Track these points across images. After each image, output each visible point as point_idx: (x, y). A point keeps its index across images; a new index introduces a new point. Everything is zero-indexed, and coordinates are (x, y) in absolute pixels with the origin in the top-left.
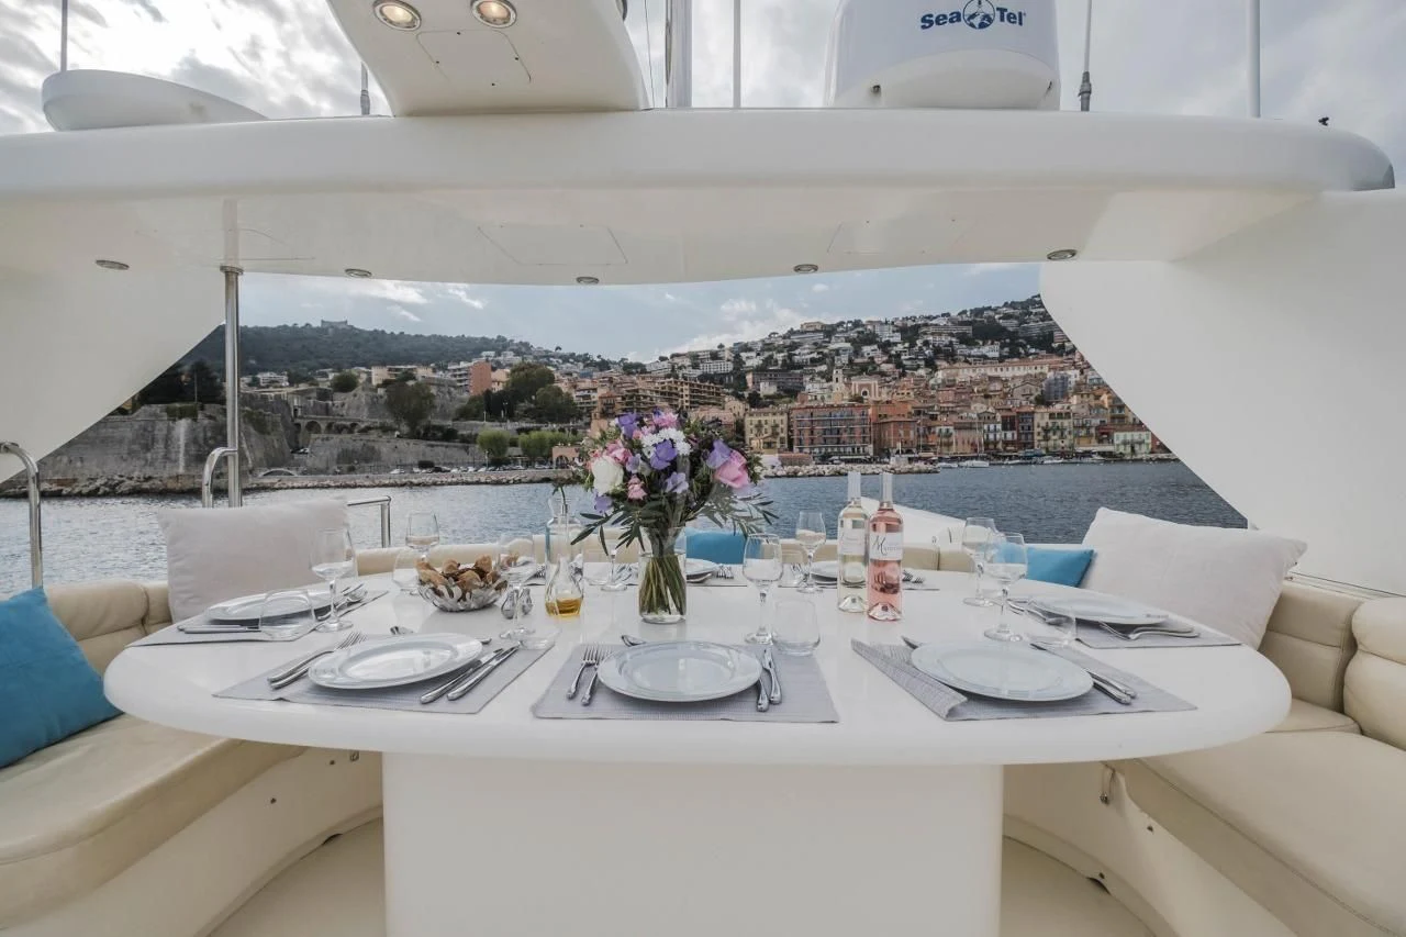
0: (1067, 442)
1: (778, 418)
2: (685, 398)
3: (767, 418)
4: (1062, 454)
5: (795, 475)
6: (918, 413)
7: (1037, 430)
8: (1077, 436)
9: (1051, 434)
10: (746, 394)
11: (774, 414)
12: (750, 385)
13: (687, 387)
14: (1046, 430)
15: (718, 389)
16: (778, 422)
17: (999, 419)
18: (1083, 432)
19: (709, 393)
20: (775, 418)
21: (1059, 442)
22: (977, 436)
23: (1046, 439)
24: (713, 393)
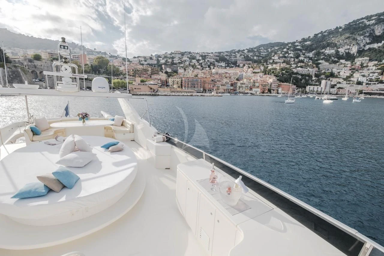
0: (243, 90)
1: (178, 80)
2: (150, 72)
3: (175, 79)
4: (242, 93)
5: (192, 96)
6: (212, 81)
7: (238, 87)
8: (246, 89)
9: (240, 88)
10: (164, 71)
11: (178, 79)
12: (164, 68)
13: (150, 68)
14: (240, 87)
15: (157, 69)
16: (178, 81)
17: (230, 84)
18: (247, 88)
19: (156, 71)
20: (177, 79)
21: (242, 90)
22: (225, 88)
23: (239, 89)
24: (157, 71)
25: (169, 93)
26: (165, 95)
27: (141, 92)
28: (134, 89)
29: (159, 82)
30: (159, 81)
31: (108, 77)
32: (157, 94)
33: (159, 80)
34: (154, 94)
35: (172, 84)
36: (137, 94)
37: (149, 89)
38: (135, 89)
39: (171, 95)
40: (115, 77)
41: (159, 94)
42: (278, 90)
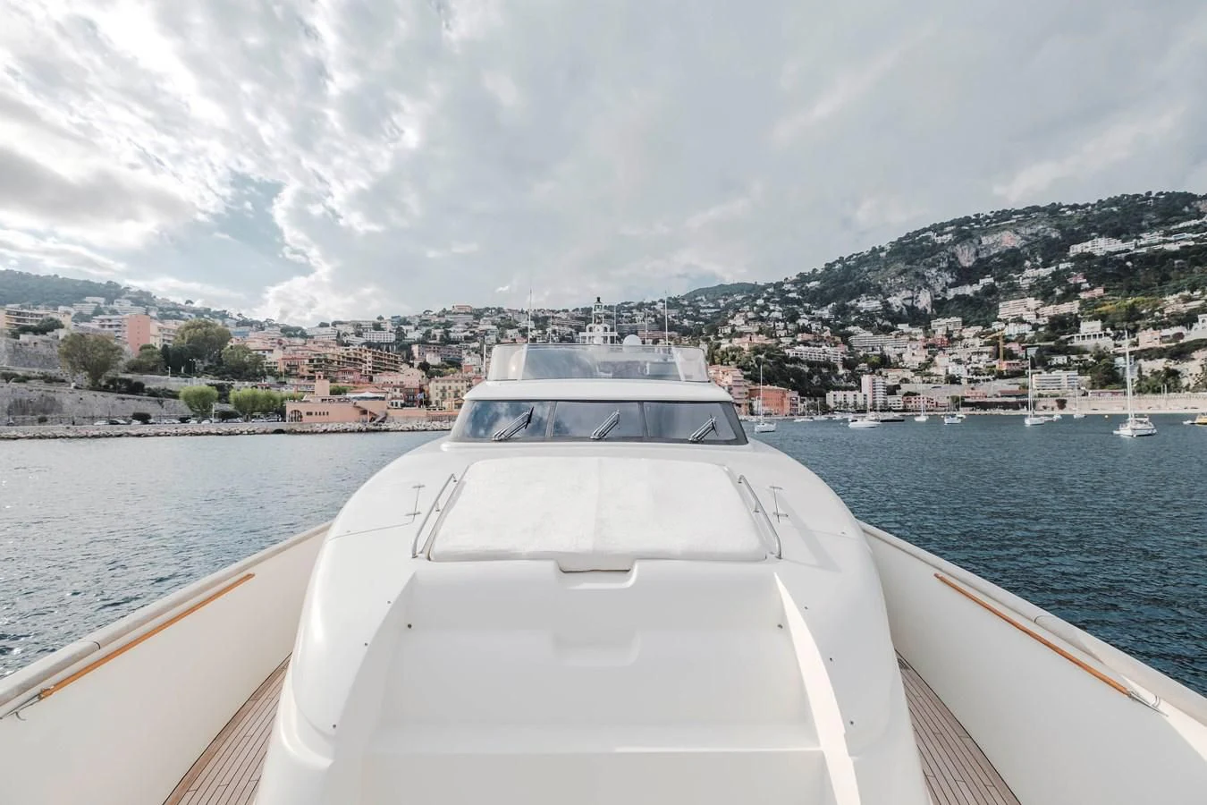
2: (369, 364)
3: (450, 384)
10: (416, 363)
11: (457, 381)
12: (416, 355)
13: (370, 354)
15: (396, 358)
16: (460, 388)
19: (390, 361)
20: (457, 384)
24: (392, 361)
25: (424, 424)
26: (409, 431)
27: (328, 423)
28: (304, 415)
29: (398, 394)
30: (398, 390)
31: (221, 382)
32: (383, 427)
33: (398, 387)
34: (373, 427)
35: (438, 398)
36: (315, 429)
37: (357, 412)
38: (309, 414)
39: (430, 428)
40: (247, 383)
41: (391, 426)
42: (751, 405)
